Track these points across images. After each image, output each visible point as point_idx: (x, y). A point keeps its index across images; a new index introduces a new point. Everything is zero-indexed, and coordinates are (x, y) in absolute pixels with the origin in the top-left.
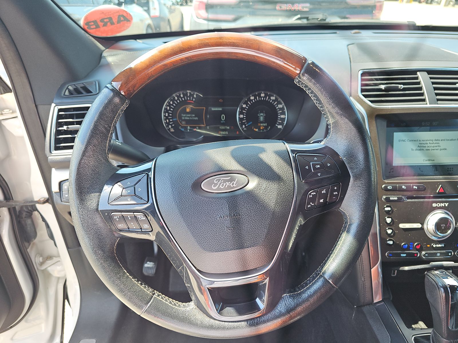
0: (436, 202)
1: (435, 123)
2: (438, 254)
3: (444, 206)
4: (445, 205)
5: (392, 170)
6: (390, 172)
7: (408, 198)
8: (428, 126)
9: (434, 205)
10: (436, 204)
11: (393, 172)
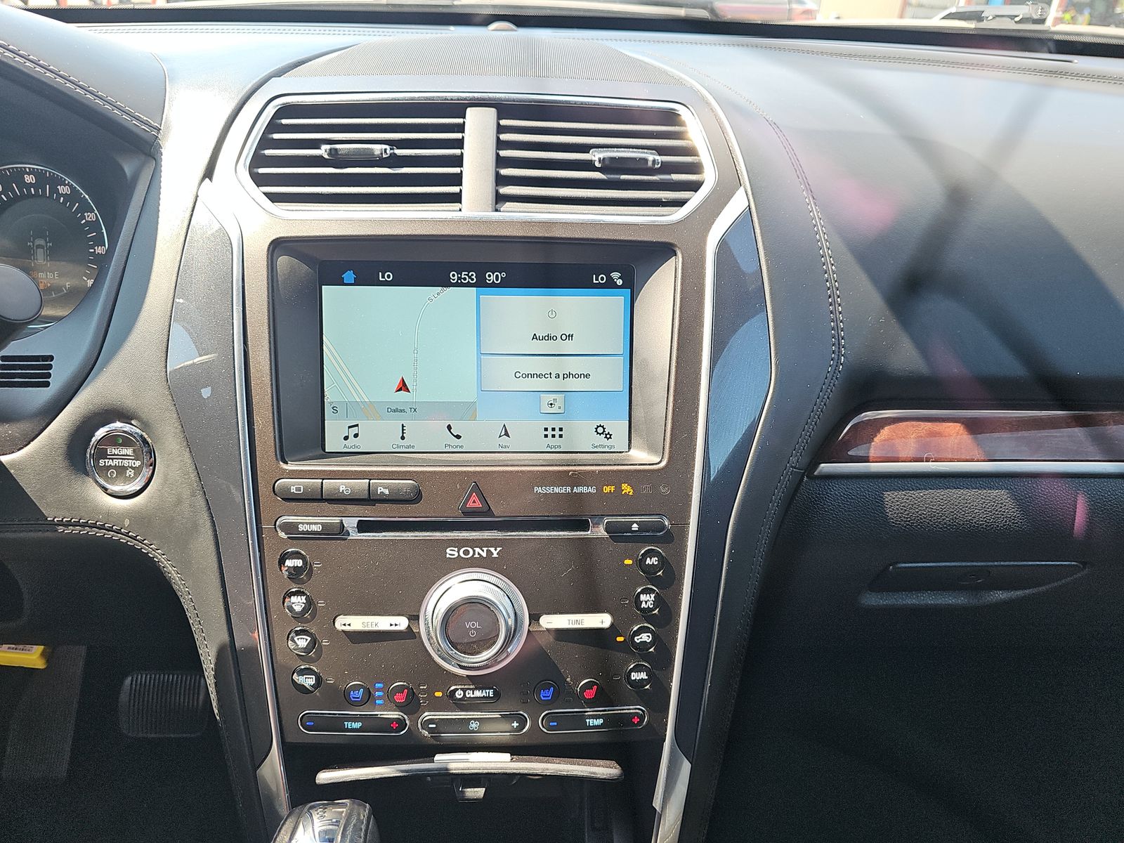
0: (458, 544)
1: (493, 278)
2: (474, 725)
3: (484, 554)
4: (489, 552)
5: (354, 430)
6: (346, 438)
7: (363, 526)
8: (468, 285)
9: (451, 552)
10: (456, 549)
11: (356, 435)
